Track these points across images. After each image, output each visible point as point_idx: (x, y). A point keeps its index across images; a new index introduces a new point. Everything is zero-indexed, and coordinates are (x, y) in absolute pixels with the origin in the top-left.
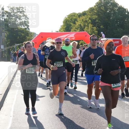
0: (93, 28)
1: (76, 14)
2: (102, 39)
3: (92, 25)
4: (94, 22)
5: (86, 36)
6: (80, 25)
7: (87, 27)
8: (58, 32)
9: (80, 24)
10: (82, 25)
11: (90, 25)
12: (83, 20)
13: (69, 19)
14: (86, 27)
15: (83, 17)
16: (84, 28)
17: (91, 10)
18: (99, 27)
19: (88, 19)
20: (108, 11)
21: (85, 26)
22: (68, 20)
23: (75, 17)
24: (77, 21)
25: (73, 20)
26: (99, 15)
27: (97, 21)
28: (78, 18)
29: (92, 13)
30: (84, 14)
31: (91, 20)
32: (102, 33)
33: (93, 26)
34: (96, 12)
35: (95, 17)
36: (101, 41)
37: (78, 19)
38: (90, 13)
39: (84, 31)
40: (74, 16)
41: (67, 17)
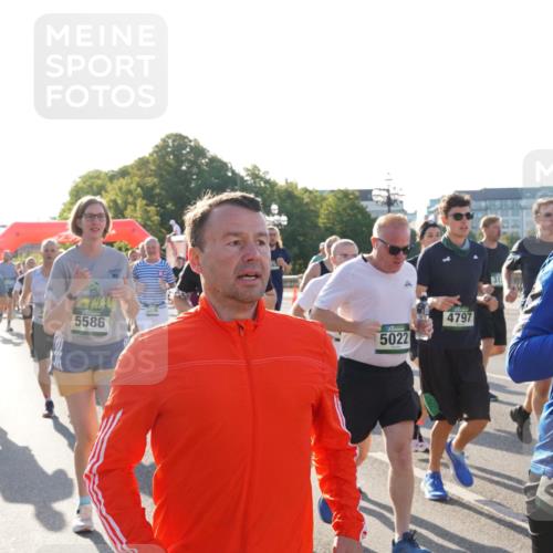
0: (149, 209)
1: (100, 172)
2: (174, 239)
3: (144, 202)
4: (149, 195)
5: (134, 230)
6: (115, 202)
7: (132, 207)
8: (55, 218)
9: (113, 198)
10: (119, 202)
11: (140, 202)
12: (120, 189)
13: (85, 186)
14: (130, 208)
15: (123, 182)
16: (125, 209)
17: (143, 163)
18: (161, 206)
19: (133, 186)
20: (184, 168)
21: (126, 203)
22: (82, 188)
23: (100, 182)
24: (106, 192)
25: (95, 188)
26: (161, 176)
27: (157, 191)
28: (109, 184)
29: (143, 171)
30: (124, 173)
31: (142, 188)
32: (172, 222)
33: (147, 205)
34: (153, 168)
35: (151, 181)
36: (172, 243)
37: (109, 187)
38: (139, 170)
39: (124, 217)
40: (98, 177)
41: (78, 180)
